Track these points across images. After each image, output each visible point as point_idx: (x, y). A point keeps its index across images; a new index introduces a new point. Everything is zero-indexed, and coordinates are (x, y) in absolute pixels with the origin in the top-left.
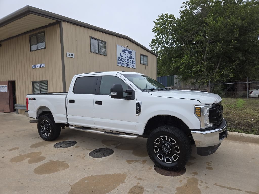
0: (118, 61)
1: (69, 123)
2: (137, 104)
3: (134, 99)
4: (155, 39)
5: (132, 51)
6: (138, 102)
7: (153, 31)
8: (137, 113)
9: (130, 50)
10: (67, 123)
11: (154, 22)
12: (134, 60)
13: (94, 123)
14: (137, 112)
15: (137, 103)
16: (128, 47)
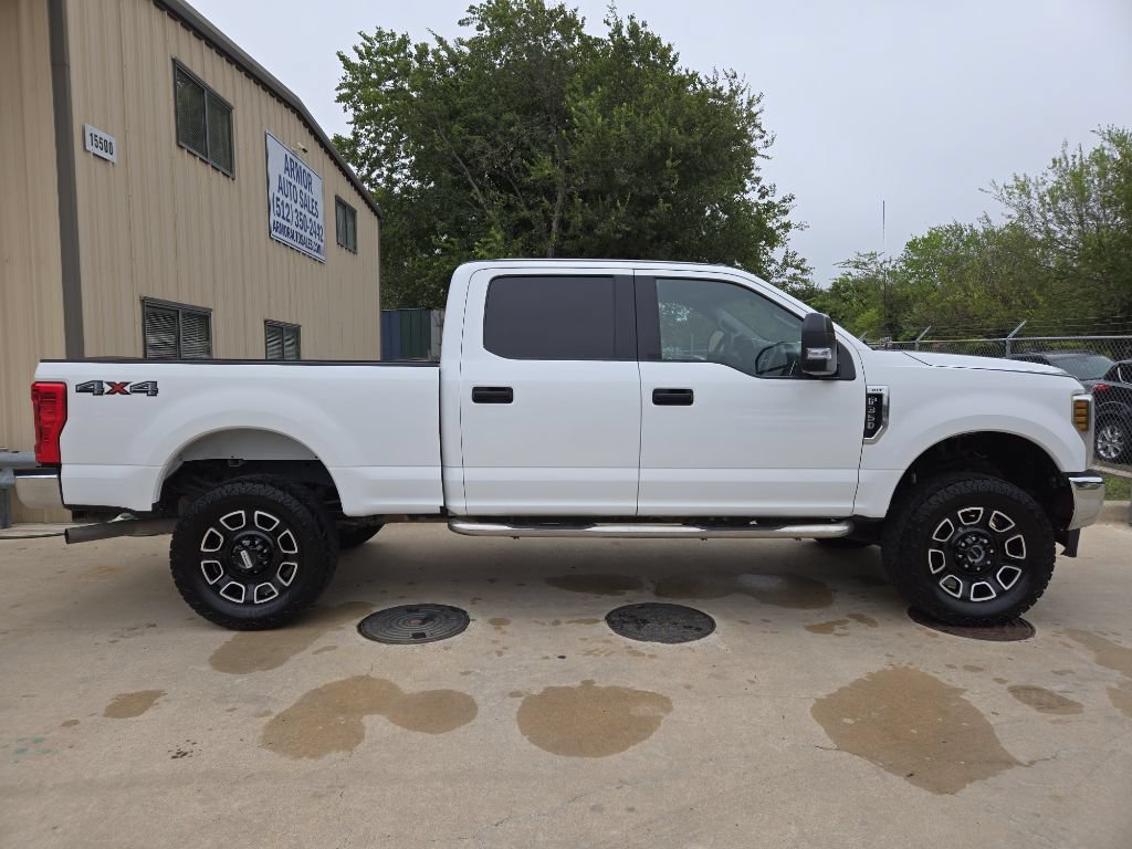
0: (273, 218)
1: (457, 505)
2: (868, 396)
3: (853, 378)
4: (352, 137)
5: (312, 174)
6: (875, 387)
7: (341, 99)
8: (869, 433)
9: (308, 171)
10: (444, 509)
11: (342, 58)
12: (319, 221)
13: (639, 490)
14: (869, 427)
15: (870, 392)
16: (305, 151)
